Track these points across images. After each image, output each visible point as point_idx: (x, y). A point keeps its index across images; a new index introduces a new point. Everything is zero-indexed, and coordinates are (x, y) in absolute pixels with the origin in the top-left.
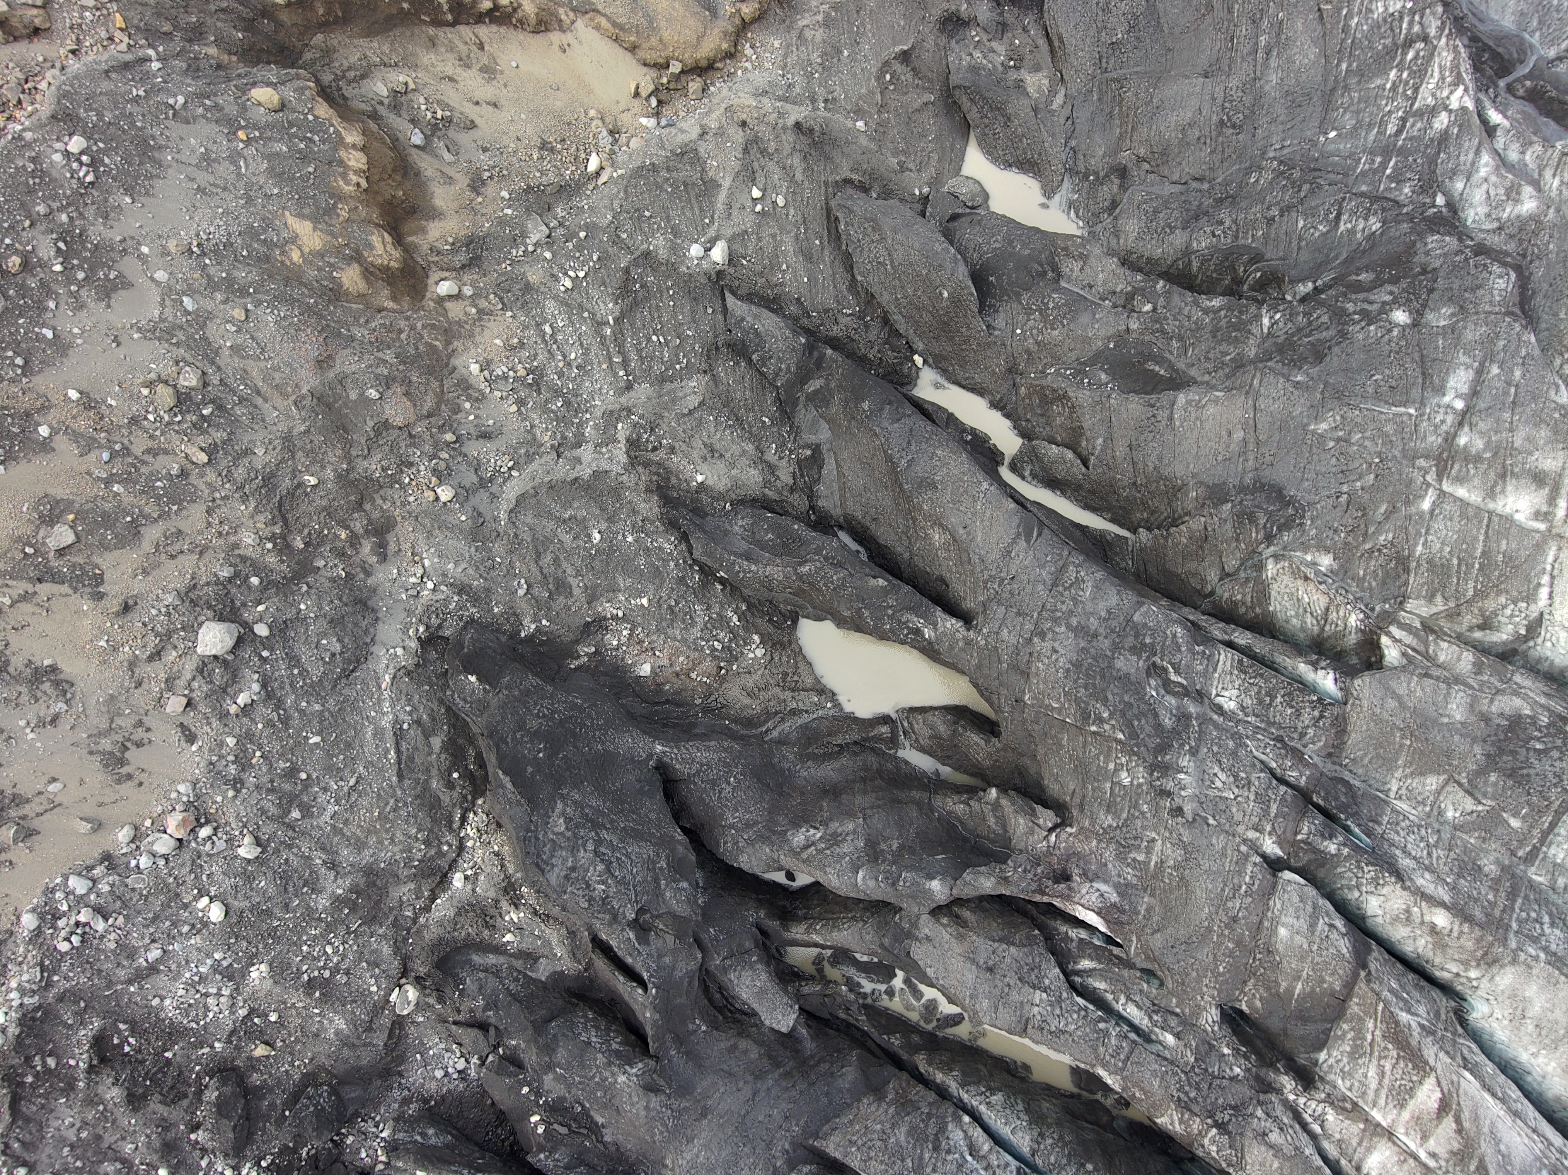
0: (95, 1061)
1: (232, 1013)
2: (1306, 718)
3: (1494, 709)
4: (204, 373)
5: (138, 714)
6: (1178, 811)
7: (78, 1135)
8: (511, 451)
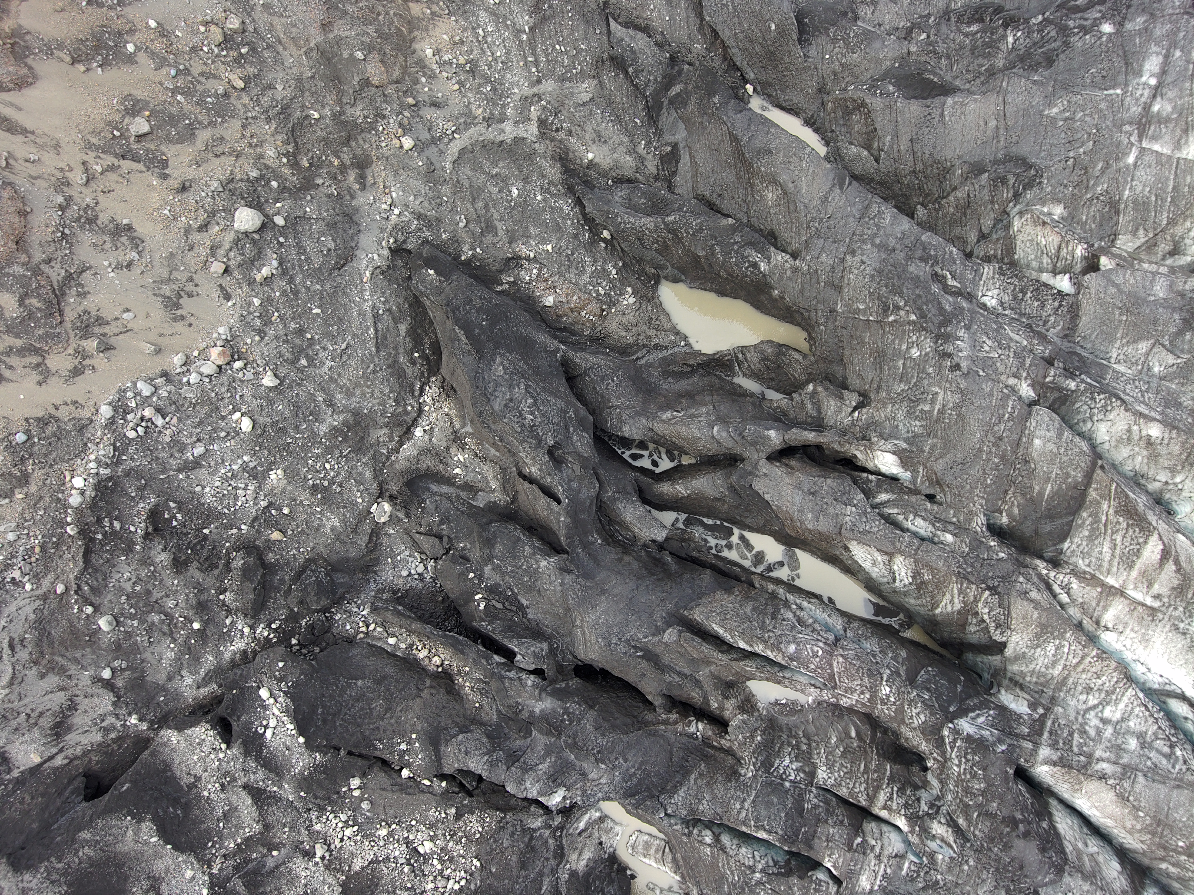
0: (150, 529)
1: (256, 504)
2: (1049, 309)
3: (1187, 287)
4: (243, 23)
5: (189, 271)
6: (957, 367)
7: (133, 588)
8: (454, 119)
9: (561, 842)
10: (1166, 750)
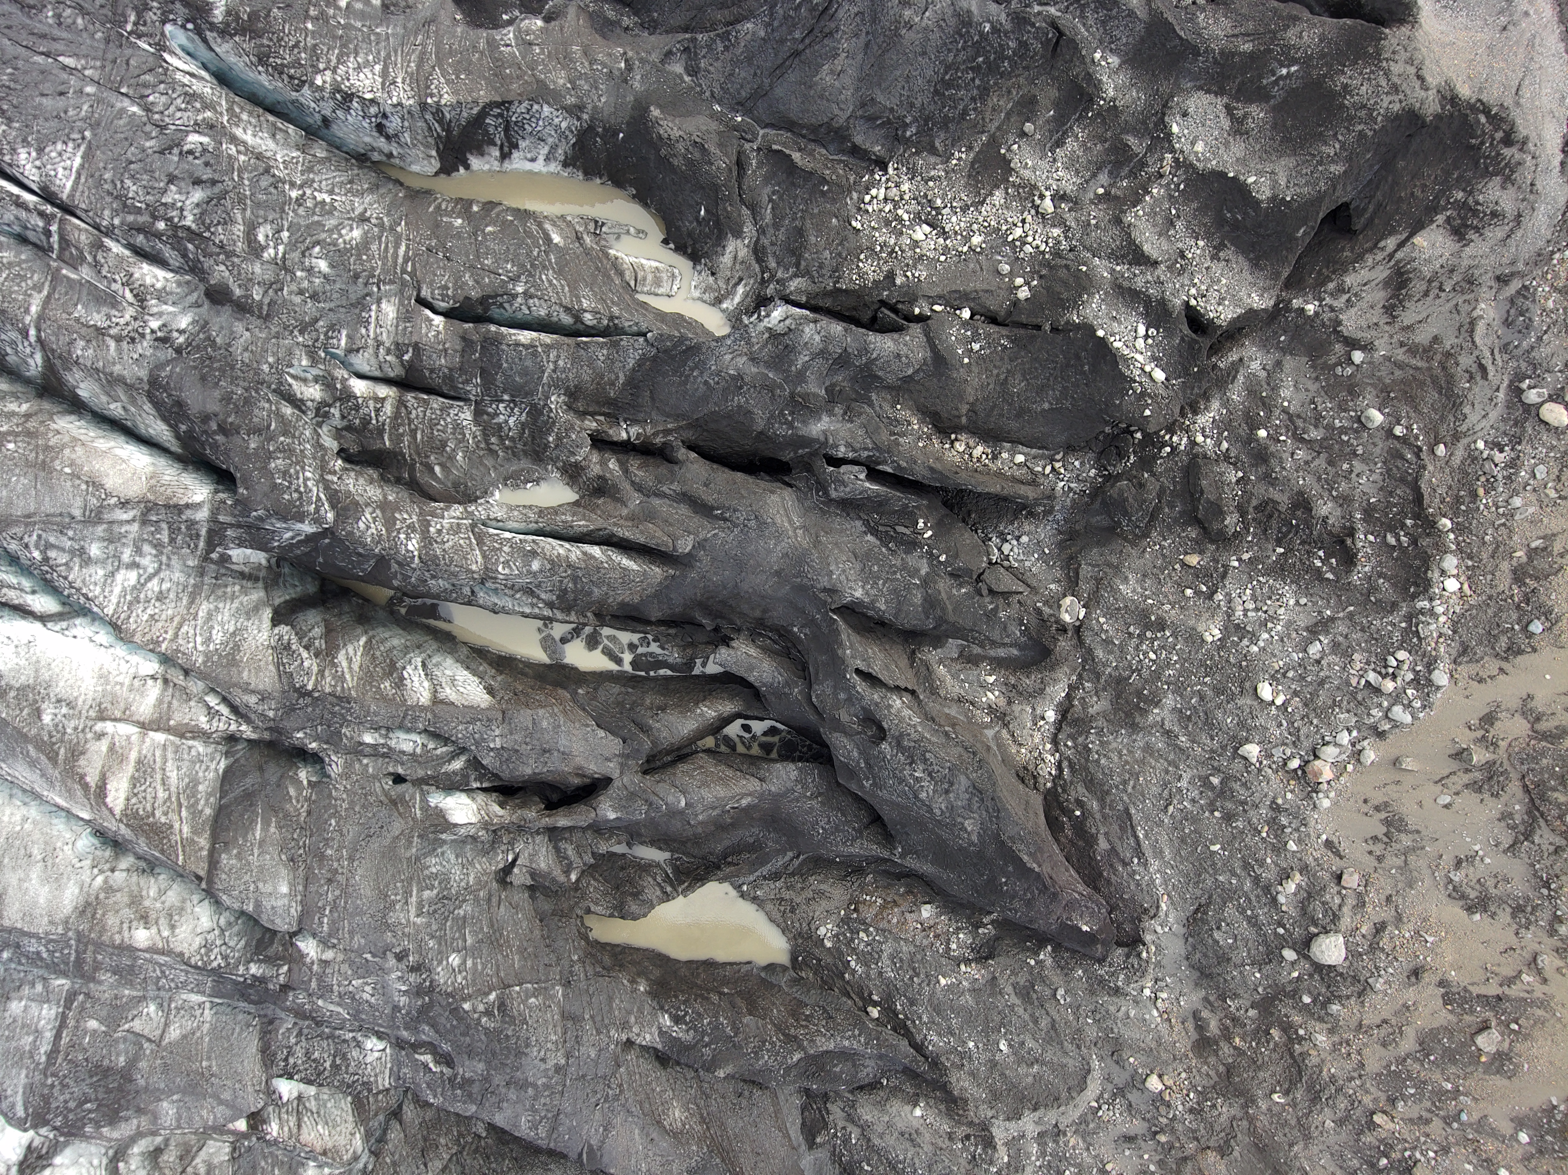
0: (1349, 541)
1: (1228, 594)
2: (299, 1052)
3: (135, 1120)
5: (1384, 869)
6: (400, 957)
7: (1352, 466)
8: (1102, 1125)
9: (761, 266)
10: (52, 554)
